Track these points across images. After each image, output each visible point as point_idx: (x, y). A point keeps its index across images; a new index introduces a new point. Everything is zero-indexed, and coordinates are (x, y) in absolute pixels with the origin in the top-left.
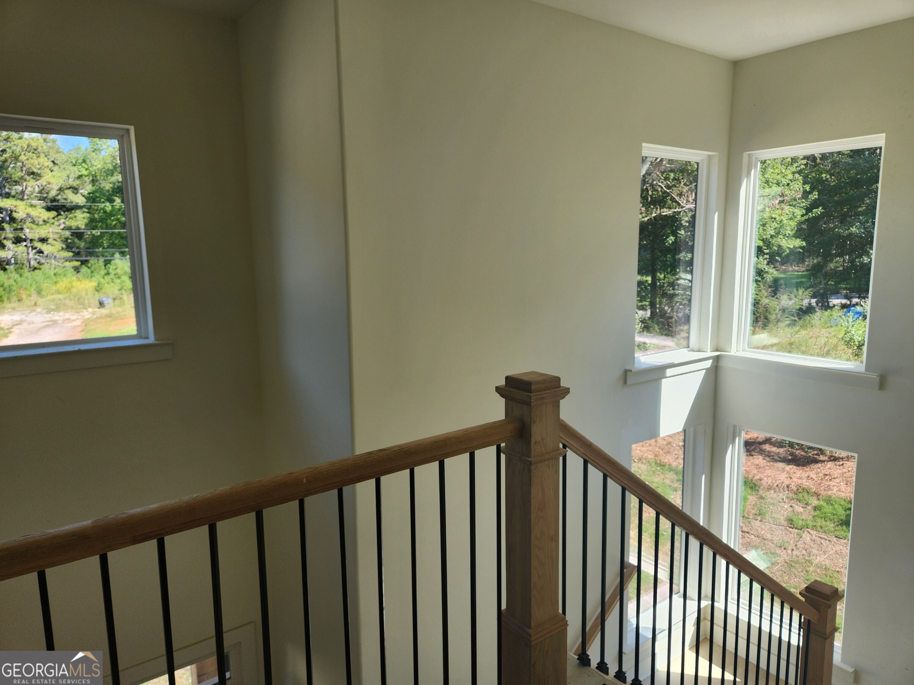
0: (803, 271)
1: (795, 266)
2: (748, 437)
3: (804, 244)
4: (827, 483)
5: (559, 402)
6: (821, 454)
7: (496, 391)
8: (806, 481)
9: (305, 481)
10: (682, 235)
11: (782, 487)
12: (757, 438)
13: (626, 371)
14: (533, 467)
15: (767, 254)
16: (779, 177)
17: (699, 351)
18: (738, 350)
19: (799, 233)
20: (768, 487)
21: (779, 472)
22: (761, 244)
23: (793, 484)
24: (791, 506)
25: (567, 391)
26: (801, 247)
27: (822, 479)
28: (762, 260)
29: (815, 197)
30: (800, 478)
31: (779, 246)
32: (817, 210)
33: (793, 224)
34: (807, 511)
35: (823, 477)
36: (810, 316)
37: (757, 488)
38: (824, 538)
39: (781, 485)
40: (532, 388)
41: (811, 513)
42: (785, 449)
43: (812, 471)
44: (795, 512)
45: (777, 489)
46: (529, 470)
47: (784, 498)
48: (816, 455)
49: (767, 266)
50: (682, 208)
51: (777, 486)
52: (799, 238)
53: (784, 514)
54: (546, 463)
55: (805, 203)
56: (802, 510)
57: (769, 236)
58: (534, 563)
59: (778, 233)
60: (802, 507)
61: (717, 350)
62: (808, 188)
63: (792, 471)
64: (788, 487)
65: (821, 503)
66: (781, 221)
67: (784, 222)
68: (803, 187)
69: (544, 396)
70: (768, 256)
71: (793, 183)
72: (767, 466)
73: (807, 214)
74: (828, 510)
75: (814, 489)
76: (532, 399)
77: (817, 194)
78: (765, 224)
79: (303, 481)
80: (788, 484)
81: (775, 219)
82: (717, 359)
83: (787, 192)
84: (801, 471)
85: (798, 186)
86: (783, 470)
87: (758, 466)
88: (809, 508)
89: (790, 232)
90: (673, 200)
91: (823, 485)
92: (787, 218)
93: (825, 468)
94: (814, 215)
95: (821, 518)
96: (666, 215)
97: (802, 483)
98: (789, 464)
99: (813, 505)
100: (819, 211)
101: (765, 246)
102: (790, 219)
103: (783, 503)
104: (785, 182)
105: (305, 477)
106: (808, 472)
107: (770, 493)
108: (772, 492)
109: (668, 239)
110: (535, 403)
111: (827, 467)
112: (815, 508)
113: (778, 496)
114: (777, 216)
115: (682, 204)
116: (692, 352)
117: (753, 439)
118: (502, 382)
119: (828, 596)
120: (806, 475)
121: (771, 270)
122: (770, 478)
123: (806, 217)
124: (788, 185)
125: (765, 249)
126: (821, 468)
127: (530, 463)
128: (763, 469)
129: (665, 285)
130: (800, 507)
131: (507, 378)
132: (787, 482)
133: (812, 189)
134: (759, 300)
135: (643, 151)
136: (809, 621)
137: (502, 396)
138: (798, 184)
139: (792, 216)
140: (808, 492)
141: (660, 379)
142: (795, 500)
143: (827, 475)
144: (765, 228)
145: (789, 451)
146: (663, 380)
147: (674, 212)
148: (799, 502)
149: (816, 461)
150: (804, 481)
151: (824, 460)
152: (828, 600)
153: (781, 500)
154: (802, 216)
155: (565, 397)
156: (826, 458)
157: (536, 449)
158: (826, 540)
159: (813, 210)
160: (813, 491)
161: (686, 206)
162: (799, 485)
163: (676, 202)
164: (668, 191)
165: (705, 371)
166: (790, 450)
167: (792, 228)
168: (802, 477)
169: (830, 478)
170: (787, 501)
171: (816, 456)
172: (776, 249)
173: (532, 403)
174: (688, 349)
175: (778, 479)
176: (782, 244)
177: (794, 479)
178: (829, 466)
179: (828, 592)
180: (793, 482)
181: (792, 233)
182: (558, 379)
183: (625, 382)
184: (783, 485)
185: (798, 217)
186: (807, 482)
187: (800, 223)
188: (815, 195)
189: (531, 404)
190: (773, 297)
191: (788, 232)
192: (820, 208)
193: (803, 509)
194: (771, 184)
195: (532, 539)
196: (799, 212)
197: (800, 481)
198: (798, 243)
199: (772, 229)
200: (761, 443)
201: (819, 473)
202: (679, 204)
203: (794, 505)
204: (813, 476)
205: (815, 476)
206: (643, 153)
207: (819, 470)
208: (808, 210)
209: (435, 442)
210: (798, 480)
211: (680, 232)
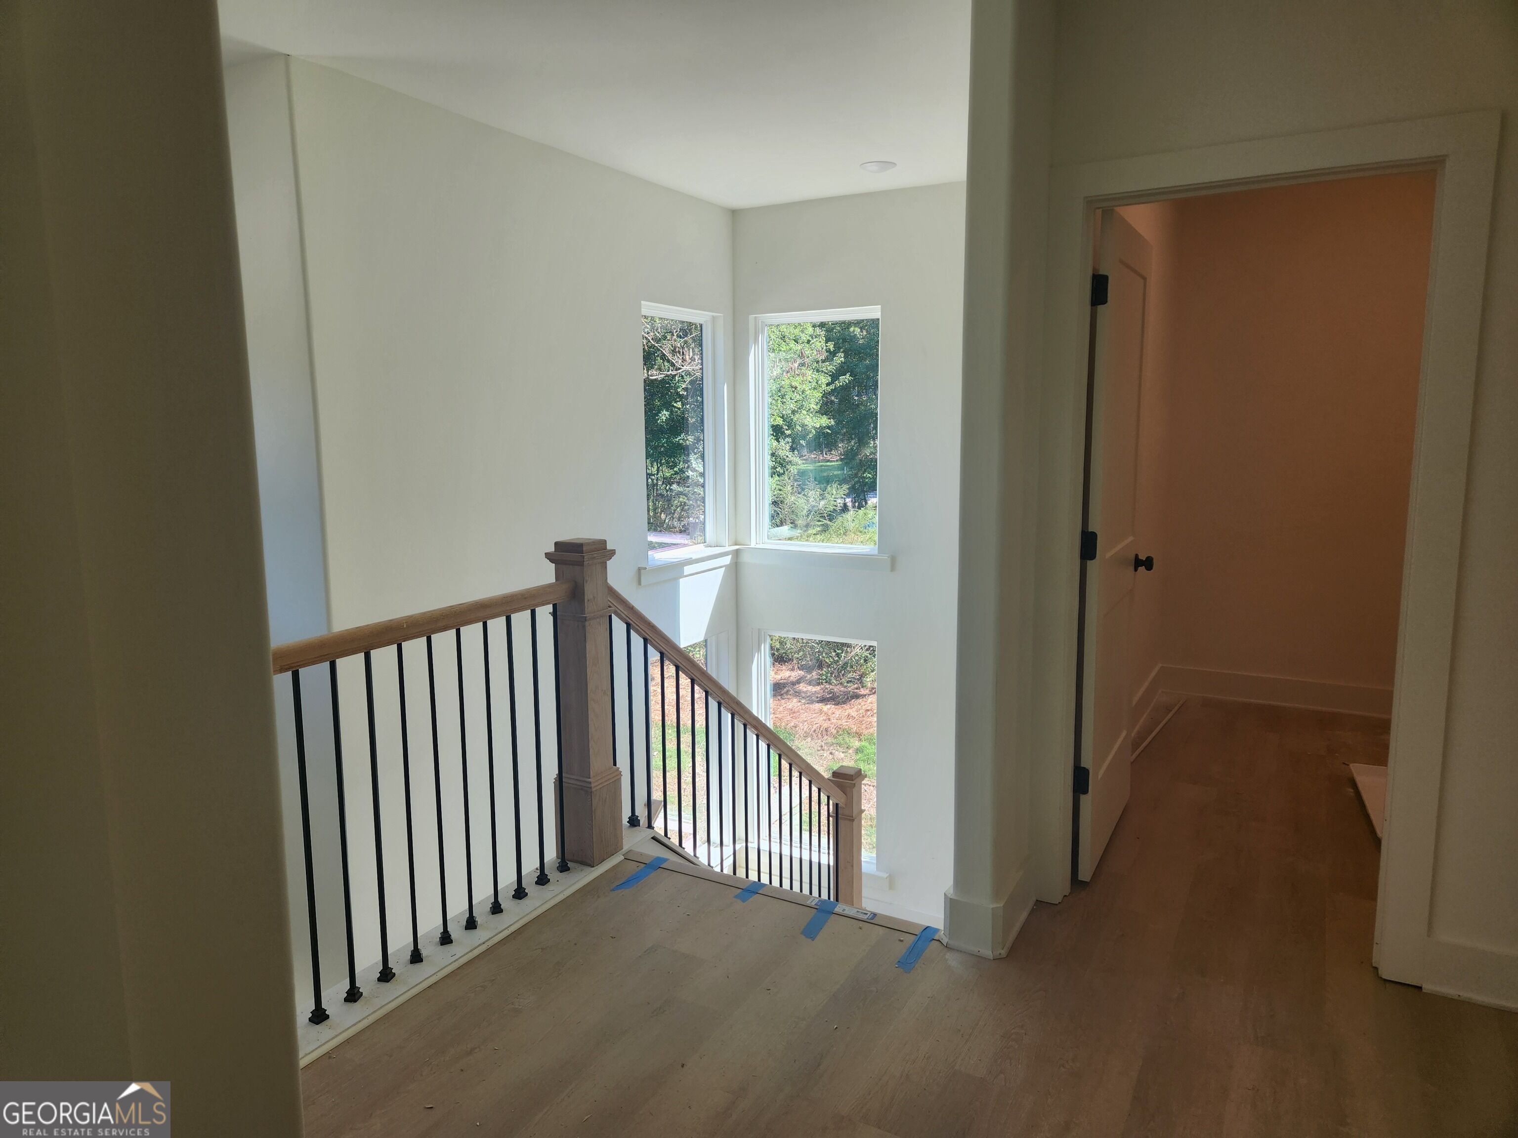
0: (837, 461)
1: (826, 454)
2: (778, 677)
3: (833, 422)
4: (868, 720)
5: (606, 562)
6: (862, 688)
7: (546, 558)
8: (845, 721)
9: (405, 626)
10: (679, 409)
11: (820, 732)
12: (790, 677)
13: (639, 569)
14: (587, 623)
15: (789, 436)
16: (797, 331)
17: (717, 546)
18: (758, 543)
19: (825, 409)
20: (805, 735)
21: (816, 715)
22: (780, 421)
23: (832, 726)
24: (831, 753)
25: (613, 552)
26: (829, 427)
27: (863, 716)
28: (783, 445)
29: (841, 359)
30: (839, 719)
31: (803, 426)
32: (844, 377)
33: (818, 395)
34: (849, 755)
35: (864, 714)
36: (842, 516)
37: (792, 737)
38: (868, 784)
39: (818, 729)
40: (584, 549)
41: (853, 758)
42: (822, 686)
43: (852, 708)
44: (836, 759)
45: (815, 735)
46: (584, 627)
47: (823, 744)
48: (857, 689)
49: (791, 453)
50: (676, 370)
51: (815, 731)
52: (826, 415)
53: (823, 763)
54: (598, 620)
55: (830, 367)
56: (842, 755)
57: (790, 412)
58: (591, 716)
59: (801, 407)
60: (843, 753)
61: (736, 544)
62: (831, 345)
63: (830, 712)
64: (826, 730)
65: (863, 743)
66: (803, 392)
67: (807, 393)
68: (826, 346)
69: (595, 556)
70: (790, 440)
71: (815, 340)
72: (802, 709)
73: (832, 382)
74: (871, 751)
75: (855, 729)
76: (585, 558)
77: (843, 356)
78: (785, 395)
79: (403, 626)
80: (826, 727)
81: (796, 388)
82: (737, 554)
83: (808, 352)
84: (840, 710)
85: (820, 344)
86: (821, 711)
87: (792, 712)
88: (850, 751)
89: (815, 407)
90: (663, 357)
91: (864, 722)
92: (810, 388)
93: (866, 703)
94: (841, 384)
95: (864, 761)
96: (656, 380)
97: (841, 723)
98: (826, 704)
99: (855, 747)
100: (846, 379)
101: (786, 425)
102: (815, 389)
103: (822, 751)
104: (805, 339)
105: (406, 622)
106: (847, 710)
107: (807, 742)
108: (809, 739)
109: (660, 415)
110: (587, 562)
111: (868, 702)
112: (858, 751)
113: (816, 743)
114: (797, 385)
115: (676, 364)
116: (709, 548)
117: (785, 679)
118: (552, 549)
119: (852, 776)
120: (846, 714)
121: (796, 460)
122: (806, 723)
123: (832, 387)
124: (809, 342)
125: (787, 430)
126: (862, 704)
127: (585, 619)
128: (798, 714)
129: (660, 483)
130: (841, 753)
131: (556, 544)
132: (825, 725)
133: (837, 348)
134: (784, 498)
135: (642, 309)
136: (837, 805)
137: (552, 561)
138: (820, 342)
139: (816, 384)
140: (849, 734)
141: (676, 579)
142: (835, 745)
143: (868, 710)
144: (785, 400)
145: (827, 688)
146: (681, 580)
147: (667, 376)
148: (840, 746)
149: (857, 696)
150: (843, 721)
151: (865, 694)
152: (853, 780)
153: (819, 748)
154: (828, 385)
155: (611, 558)
156: (867, 692)
157: (590, 608)
158: (870, 785)
159: (840, 378)
160: (855, 731)
161: (682, 367)
162: (839, 726)
163: (668, 361)
164: (656, 345)
165: (724, 569)
166: (828, 686)
167: (817, 400)
168: (841, 717)
169: (872, 714)
170: (826, 747)
171: (856, 691)
172: (800, 429)
173: (585, 563)
174: (705, 544)
175: (815, 723)
176: (806, 422)
177: (833, 721)
178: (870, 700)
179: (852, 773)
180: (831, 724)
181: (817, 408)
182: (604, 542)
183: (639, 583)
184: (821, 730)
185: (823, 386)
186: (847, 722)
187: (825, 395)
188: (840, 358)
189: (583, 564)
190: (799, 493)
191: (813, 406)
192: (848, 375)
193: (844, 754)
194: (787, 340)
195: (589, 692)
196: (824, 380)
197: (840, 722)
198: (824, 421)
199: (793, 401)
200: (793, 684)
201: (860, 710)
202: (673, 365)
203: (834, 751)
204: (854, 714)
205: (856, 713)
206: (642, 312)
207: (860, 707)
208: (835, 377)
209: (504, 597)
210: (838, 721)
211: (675, 405)
